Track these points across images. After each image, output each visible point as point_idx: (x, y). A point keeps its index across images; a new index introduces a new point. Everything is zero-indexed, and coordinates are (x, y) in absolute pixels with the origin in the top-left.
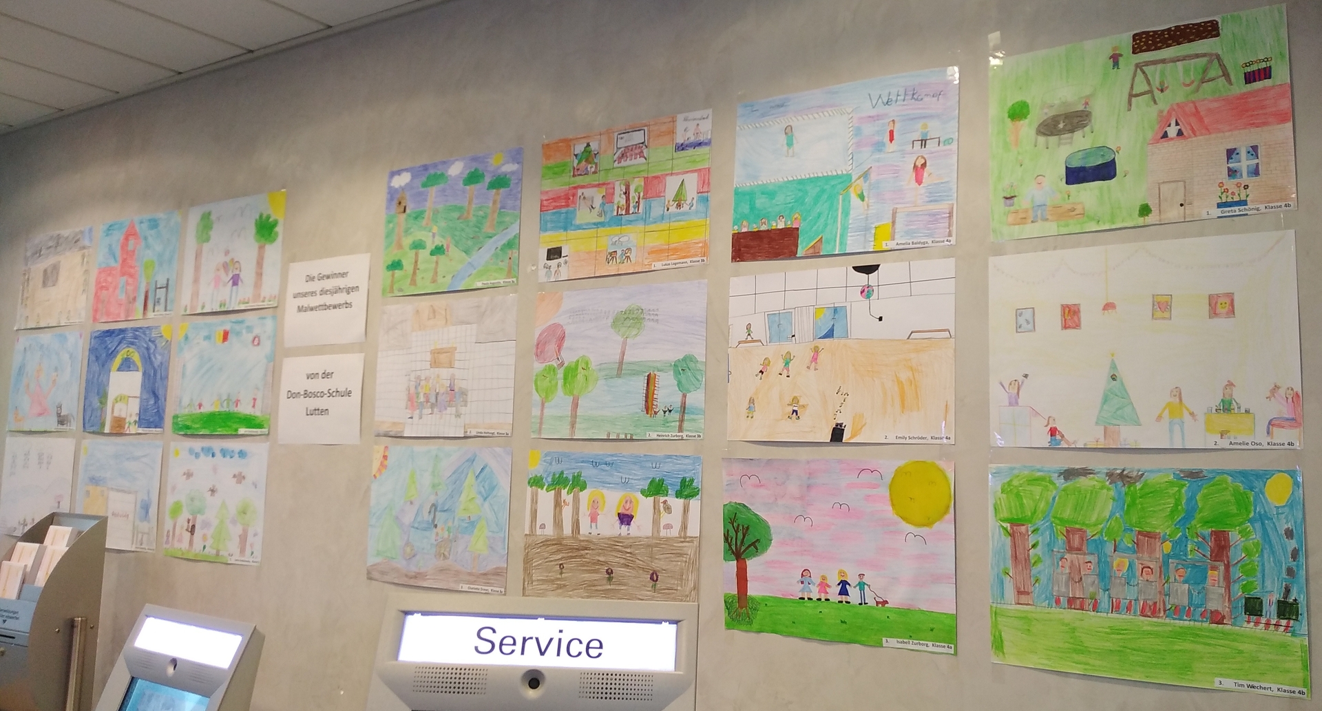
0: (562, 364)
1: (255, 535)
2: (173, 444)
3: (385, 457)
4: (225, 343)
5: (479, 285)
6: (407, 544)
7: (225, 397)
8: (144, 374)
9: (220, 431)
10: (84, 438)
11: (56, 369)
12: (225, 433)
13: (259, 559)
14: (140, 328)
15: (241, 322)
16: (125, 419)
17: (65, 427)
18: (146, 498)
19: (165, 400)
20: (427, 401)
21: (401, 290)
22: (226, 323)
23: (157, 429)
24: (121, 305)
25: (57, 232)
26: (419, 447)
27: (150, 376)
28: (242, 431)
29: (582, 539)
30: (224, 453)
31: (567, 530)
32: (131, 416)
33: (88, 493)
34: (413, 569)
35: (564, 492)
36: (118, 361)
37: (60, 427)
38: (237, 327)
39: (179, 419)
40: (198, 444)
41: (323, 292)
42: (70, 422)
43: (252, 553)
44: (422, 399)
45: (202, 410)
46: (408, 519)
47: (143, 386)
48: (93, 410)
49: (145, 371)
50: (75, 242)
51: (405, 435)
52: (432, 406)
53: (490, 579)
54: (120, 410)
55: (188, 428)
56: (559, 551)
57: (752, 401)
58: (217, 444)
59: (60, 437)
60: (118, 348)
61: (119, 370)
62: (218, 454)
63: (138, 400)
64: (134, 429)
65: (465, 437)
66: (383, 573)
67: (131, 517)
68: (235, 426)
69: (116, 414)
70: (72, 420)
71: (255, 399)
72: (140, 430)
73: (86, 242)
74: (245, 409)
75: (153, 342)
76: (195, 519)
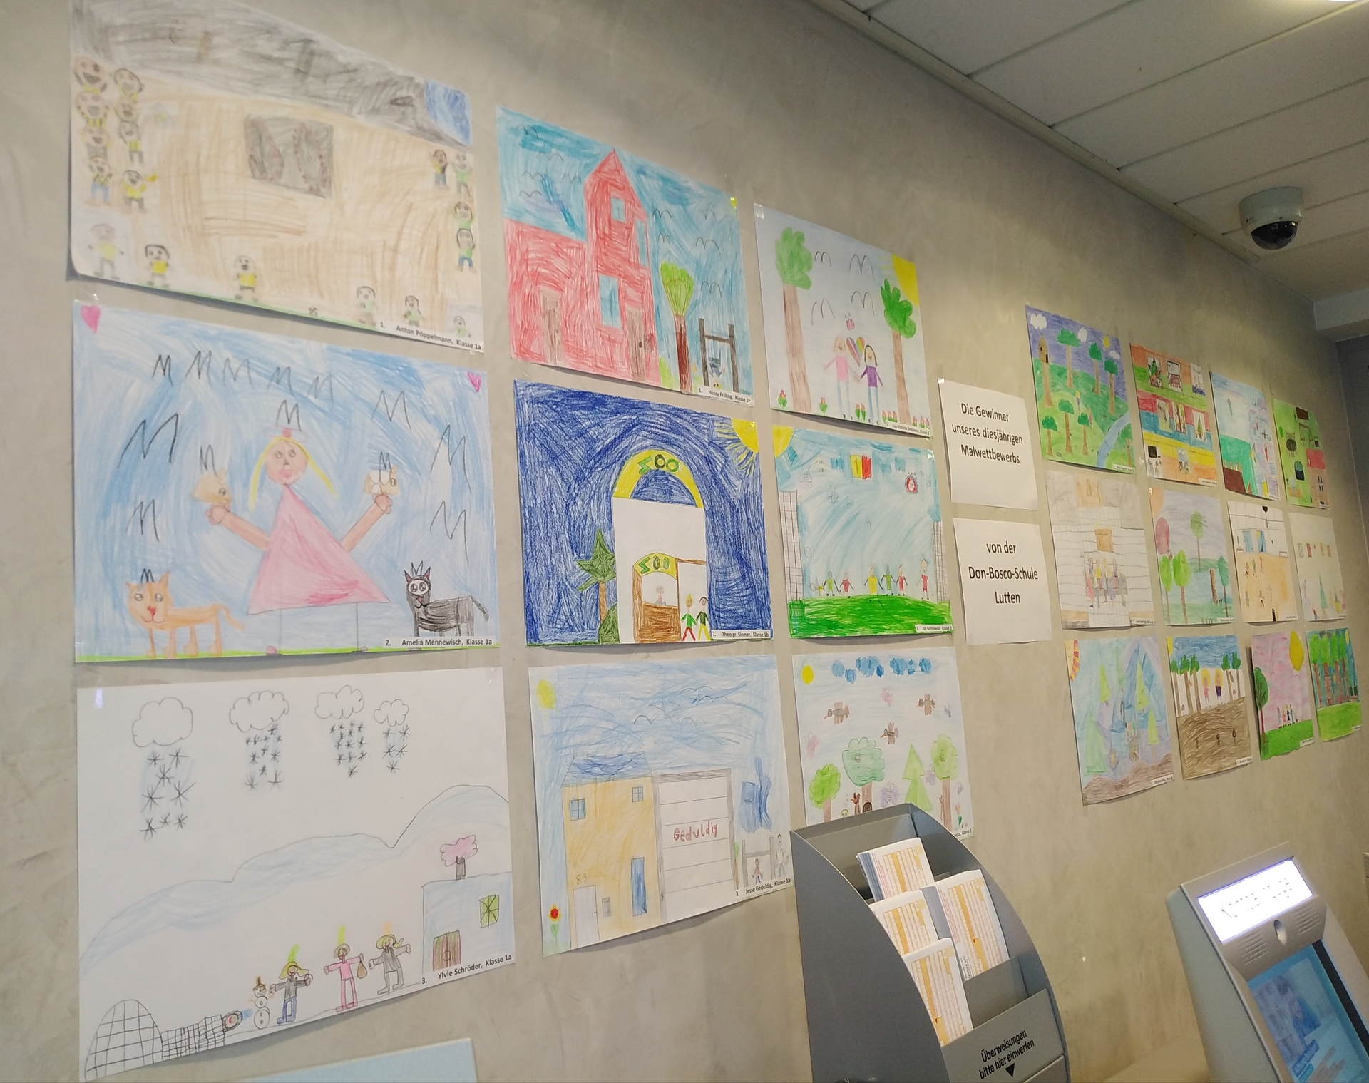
0: (1171, 557)
1: (960, 790)
2: (796, 659)
3: (1076, 653)
4: (868, 479)
5: (1115, 467)
6: (1112, 751)
7: (883, 572)
8: (711, 513)
9: (888, 630)
10: (535, 663)
11: (385, 461)
12: (898, 632)
13: (971, 826)
14: (686, 412)
15: (887, 449)
16: (676, 611)
17: (450, 635)
18: (754, 778)
19: (765, 570)
20: (1101, 588)
21: (1059, 454)
22: (865, 444)
23: (759, 631)
24: (614, 342)
25: (306, 31)
26: (1106, 639)
27: (723, 518)
28: (920, 628)
29: (1202, 713)
30: (897, 666)
31: (1195, 709)
32: (689, 603)
33: (579, 807)
34: (1120, 778)
35: (1189, 673)
36: (631, 473)
37: (425, 635)
38: (881, 456)
39: (807, 610)
40: (848, 655)
41: (987, 434)
42: (470, 619)
43: (960, 819)
44: (1097, 585)
45: (851, 593)
46: (1107, 723)
47: (712, 536)
48: (562, 591)
49: (711, 508)
50: (394, 102)
51: (1091, 627)
52: (1105, 593)
53: (1164, 769)
54: (660, 590)
55: (832, 625)
56: (1194, 727)
57: (1246, 593)
58: (882, 653)
59: (430, 666)
60: (624, 444)
61: (637, 495)
62: (888, 670)
63: (703, 570)
64: (702, 632)
65: (1131, 626)
66: (1096, 793)
67: (723, 830)
68: (907, 620)
69: (649, 597)
70: (478, 616)
71: (925, 578)
72: (719, 635)
73: (446, 126)
74: (913, 593)
75: (720, 449)
76: (869, 791)
